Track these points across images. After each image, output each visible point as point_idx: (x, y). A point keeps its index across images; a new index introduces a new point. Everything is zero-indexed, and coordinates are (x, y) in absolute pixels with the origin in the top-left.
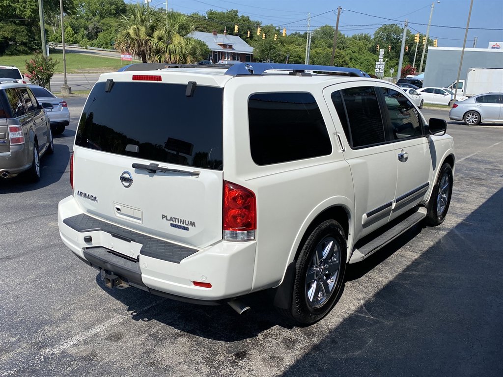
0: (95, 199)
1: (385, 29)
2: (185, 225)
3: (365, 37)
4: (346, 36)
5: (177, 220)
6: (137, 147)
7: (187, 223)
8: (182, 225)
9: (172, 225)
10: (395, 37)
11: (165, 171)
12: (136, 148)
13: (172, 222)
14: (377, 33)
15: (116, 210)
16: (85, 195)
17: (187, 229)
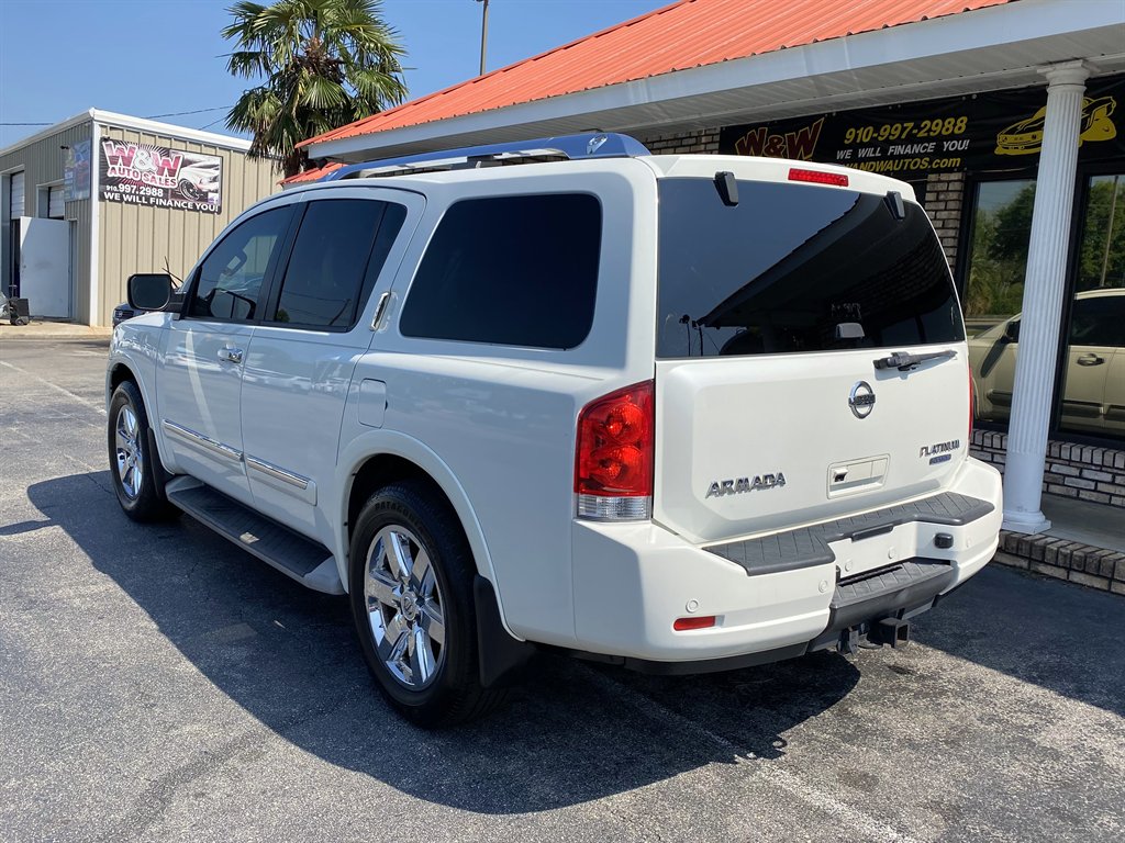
0: (780, 480)
2: (947, 452)
5: (940, 448)
6: (860, 326)
7: (951, 446)
8: (944, 452)
9: (930, 461)
13: (932, 455)
15: (833, 483)
16: (743, 484)
17: (947, 458)
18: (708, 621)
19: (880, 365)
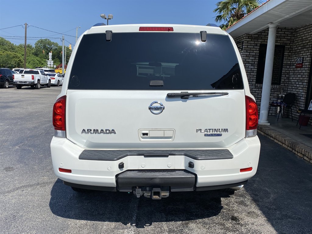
0: (113, 131)
1: (42, 42)
2: (218, 133)
3: (28, 46)
4: (14, 45)
5: (211, 130)
6: (162, 81)
7: (221, 131)
8: (216, 133)
9: (205, 135)
10: (49, 47)
11: (195, 96)
12: (161, 83)
13: (206, 133)
14: (36, 44)
15: (142, 135)
16: (96, 131)
17: (220, 135)
18: (69, 171)
19: (169, 96)
